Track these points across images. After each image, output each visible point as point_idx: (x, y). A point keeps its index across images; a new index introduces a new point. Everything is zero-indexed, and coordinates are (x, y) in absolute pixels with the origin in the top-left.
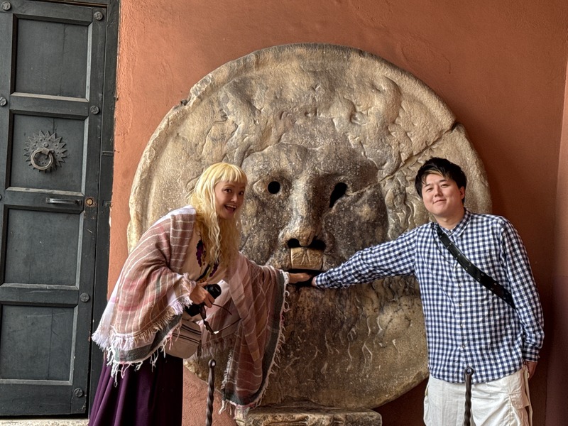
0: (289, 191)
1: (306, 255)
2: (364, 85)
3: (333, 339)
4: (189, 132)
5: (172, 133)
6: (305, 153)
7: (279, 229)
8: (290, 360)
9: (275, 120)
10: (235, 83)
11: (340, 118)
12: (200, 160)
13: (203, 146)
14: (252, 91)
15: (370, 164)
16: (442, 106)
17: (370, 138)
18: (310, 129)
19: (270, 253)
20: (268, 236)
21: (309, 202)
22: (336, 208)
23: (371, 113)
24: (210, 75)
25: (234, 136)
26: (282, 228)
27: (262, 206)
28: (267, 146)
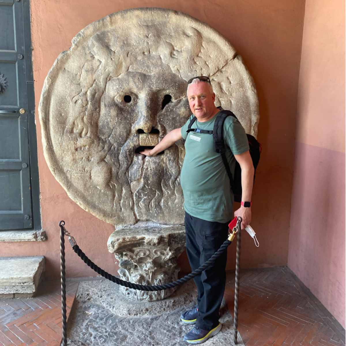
0: (137, 101)
1: (149, 138)
2: (178, 33)
3: (166, 185)
4: (71, 67)
5: (61, 68)
6: (144, 77)
7: (132, 123)
8: (141, 198)
9: (124, 58)
10: (98, 35)
11: (165, 54)
12: (79, 84)
13: (80, 75)
14: (109, 40)
15: (185, 82)
16: (227, 44)
17: (183, 66)
18: (147, 62)
19: (127, 137)
20: (125, 128)
21: (148, 107)
22: (165, 109)
23: (183, 50)
24: (82, 31)
25: (99, 68)
26: (133, 123)
27: (120, 110)
28: (121, 74)
